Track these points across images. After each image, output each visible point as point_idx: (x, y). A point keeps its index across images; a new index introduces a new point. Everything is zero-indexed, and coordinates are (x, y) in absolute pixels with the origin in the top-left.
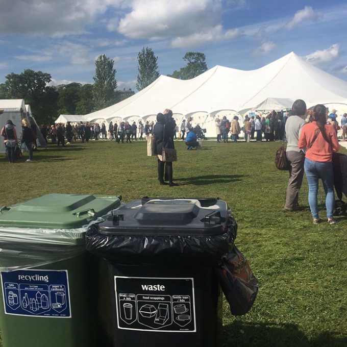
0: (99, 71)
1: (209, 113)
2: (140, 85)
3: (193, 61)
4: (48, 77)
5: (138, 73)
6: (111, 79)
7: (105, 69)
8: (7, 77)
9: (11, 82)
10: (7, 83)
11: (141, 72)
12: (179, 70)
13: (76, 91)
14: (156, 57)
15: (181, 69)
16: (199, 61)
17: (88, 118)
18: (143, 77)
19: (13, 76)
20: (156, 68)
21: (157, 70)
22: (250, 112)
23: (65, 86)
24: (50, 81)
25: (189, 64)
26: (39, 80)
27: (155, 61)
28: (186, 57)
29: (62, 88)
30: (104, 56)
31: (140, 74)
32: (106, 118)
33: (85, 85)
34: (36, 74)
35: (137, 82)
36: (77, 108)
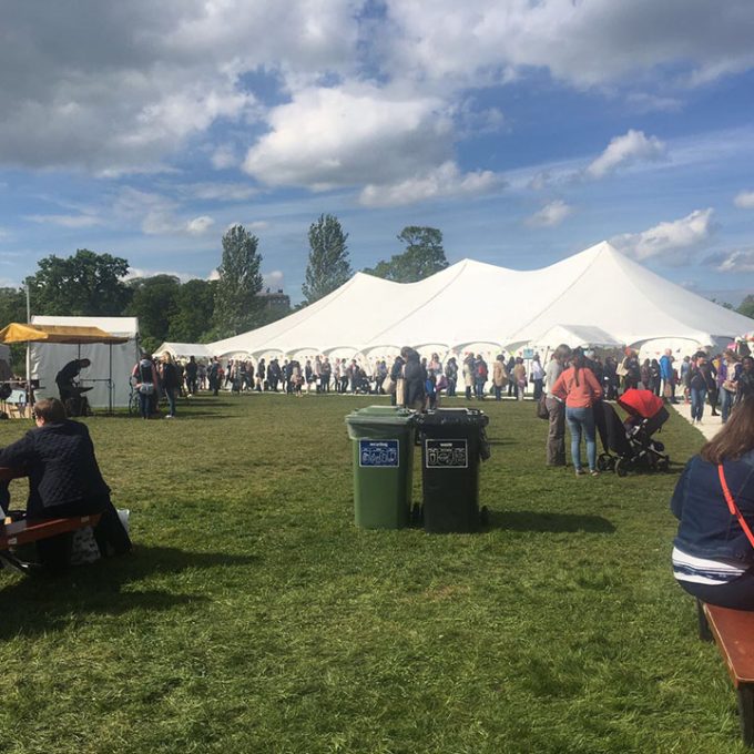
0: (229, 258)
1: (451, 347)
2: (309, 287)
3: (418, 242)
4: (123, 267)
5: (308, 262)
6: (252, 274)
7: (241, 252)
8: (40, 264)
9: (47, 273)
10: (39, 275)
11: (314, 261)
12: (388, 260)
13: (171, 294)
14: (344, 235)
15: (393, 258)
16: (430, 244)
17: (215, 349)
18: (317, 272)
19: (56, 262)
20: (344, 256)
21: (346, 259)
22: (525, 347)
23: (143, 281)
24: (126, 272)
25: (409, 248)
26: (104, 272)
27: (342, 240)
28: (403, 236)
29: (137, 284)
30: (240, 229)
31: (310, 265)
32: (251, 351)
33: (191, 282)
34: (99, 259)
35: (305, 281)
36: (170, 330)
